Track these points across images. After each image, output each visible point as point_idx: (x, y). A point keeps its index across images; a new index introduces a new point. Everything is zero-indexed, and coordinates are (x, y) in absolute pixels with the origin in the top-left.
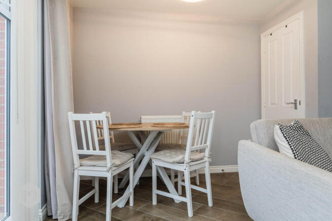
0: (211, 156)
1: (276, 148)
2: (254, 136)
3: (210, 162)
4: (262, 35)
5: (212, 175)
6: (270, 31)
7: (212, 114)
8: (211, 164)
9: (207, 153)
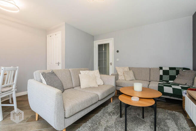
0: (16, 88)
1: (41, 81)
2: (35, 77)
3: (16, 91)
4: (47, 35)
5: (17, 97)
6: (50, 35)
7: (17, 68)
8: (16, 92)
9: (14, 87)
